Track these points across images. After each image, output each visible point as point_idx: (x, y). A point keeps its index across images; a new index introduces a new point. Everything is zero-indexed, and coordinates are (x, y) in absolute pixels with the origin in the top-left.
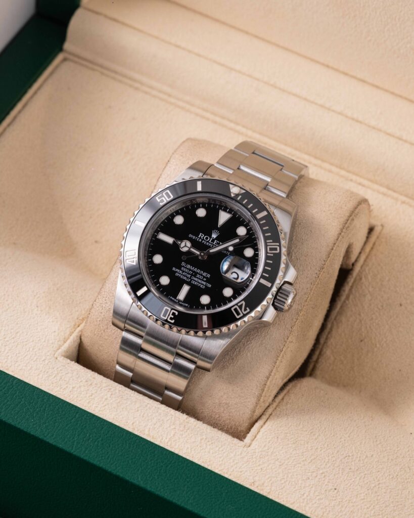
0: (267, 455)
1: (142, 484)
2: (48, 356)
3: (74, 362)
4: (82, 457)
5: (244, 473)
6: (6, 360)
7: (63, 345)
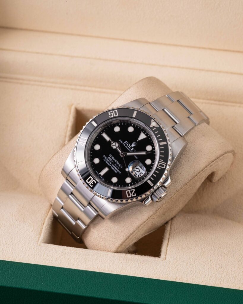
0: (177, 261)
1: (117, 298)
2: (35, 245)
3: (50, 244)
4: (78, 294)
5: (169, 274)
6: (12, 255)
7: (40, 237)
